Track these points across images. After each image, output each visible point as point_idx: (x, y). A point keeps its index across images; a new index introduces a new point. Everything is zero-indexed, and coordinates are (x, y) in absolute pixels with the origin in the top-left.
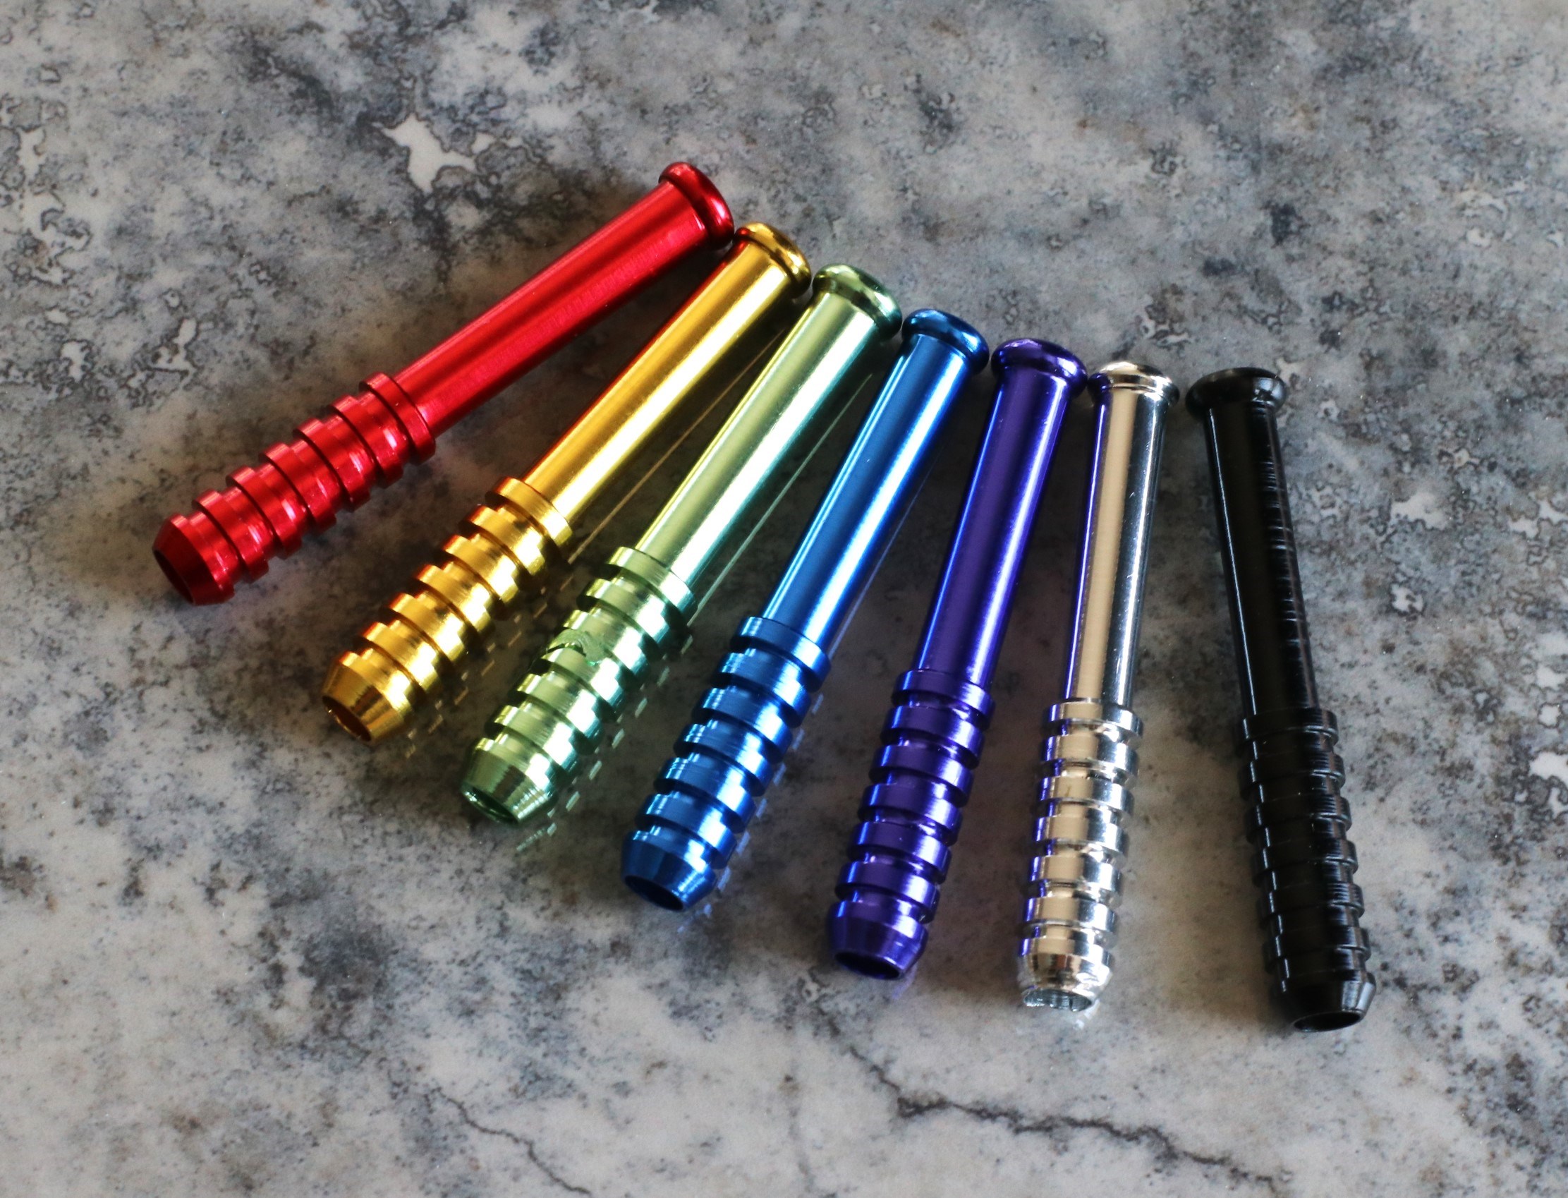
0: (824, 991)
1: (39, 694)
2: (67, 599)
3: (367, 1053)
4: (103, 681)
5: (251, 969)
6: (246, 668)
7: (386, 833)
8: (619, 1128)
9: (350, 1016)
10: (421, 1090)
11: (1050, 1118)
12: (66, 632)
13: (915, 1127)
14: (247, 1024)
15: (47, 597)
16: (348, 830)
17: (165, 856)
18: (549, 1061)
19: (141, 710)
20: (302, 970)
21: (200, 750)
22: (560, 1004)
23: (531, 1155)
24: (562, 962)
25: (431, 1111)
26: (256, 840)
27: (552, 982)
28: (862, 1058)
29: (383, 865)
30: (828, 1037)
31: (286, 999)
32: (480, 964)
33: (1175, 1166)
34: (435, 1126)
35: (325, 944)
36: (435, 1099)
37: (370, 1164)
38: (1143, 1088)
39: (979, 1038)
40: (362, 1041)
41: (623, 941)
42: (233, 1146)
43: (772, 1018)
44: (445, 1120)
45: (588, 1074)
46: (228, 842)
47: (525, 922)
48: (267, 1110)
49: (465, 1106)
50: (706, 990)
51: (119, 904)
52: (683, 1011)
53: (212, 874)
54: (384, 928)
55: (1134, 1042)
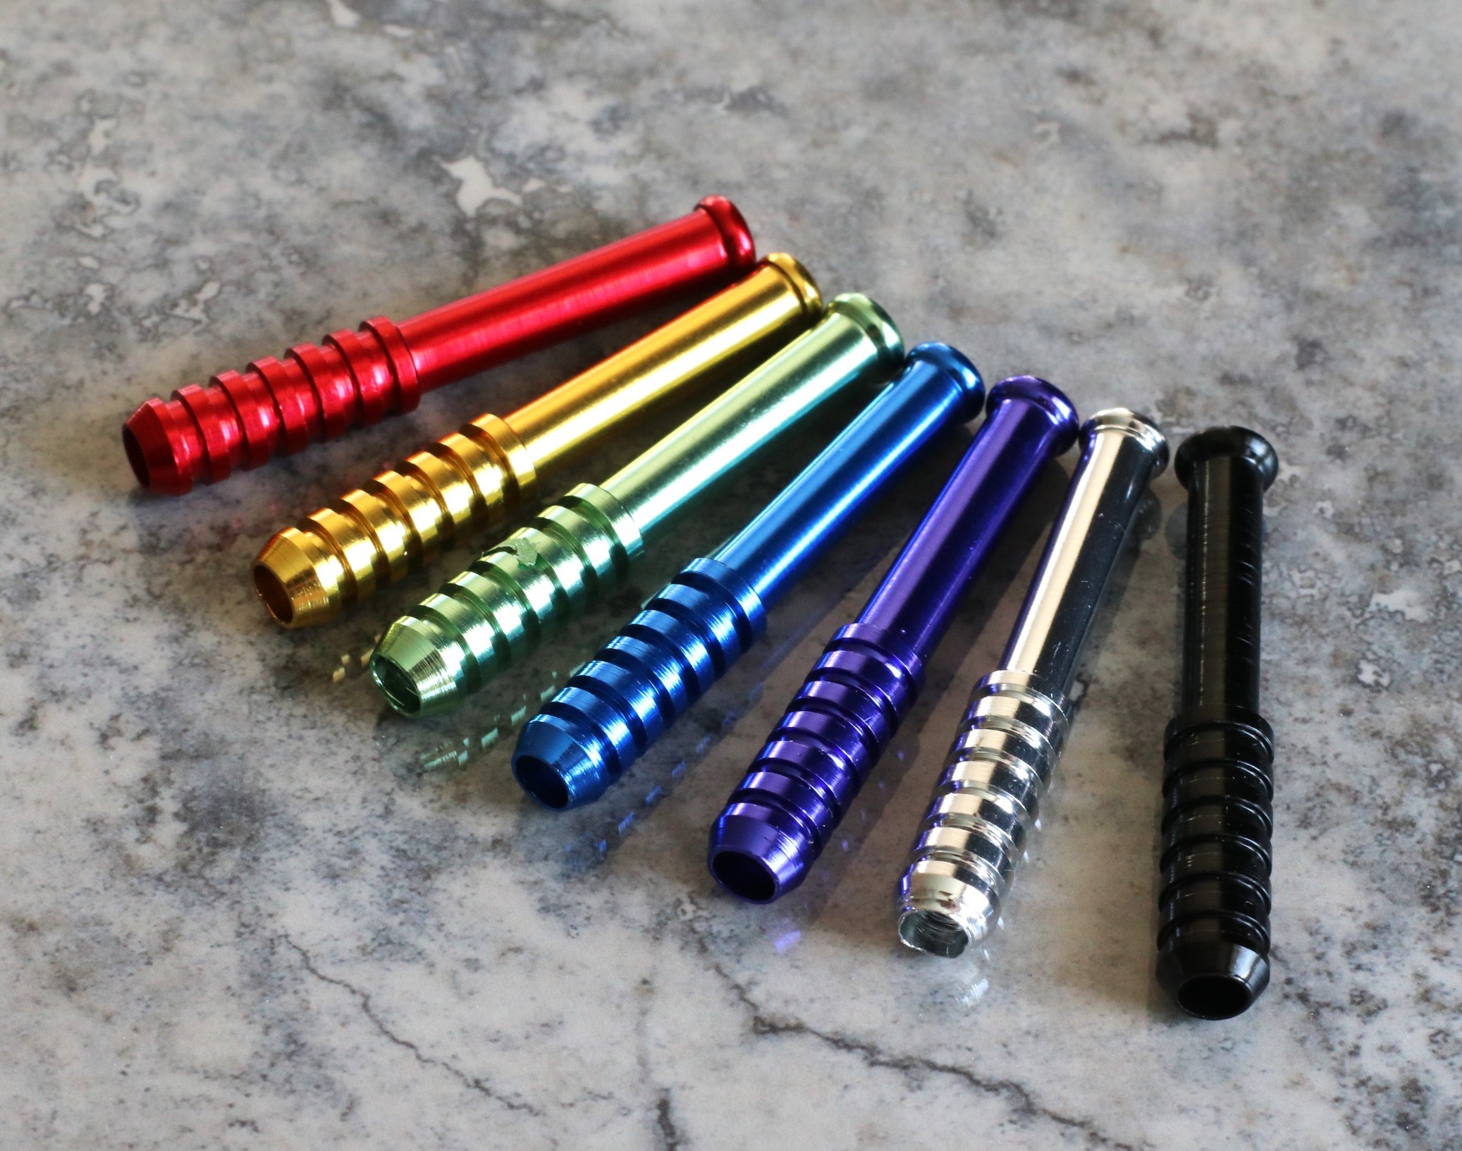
0: (700, 913)
2: (33, 482)
3: (222, 894)
4: (50, 550)
5: (126, 806)
8: (461, 998)
9: (214, 861)
10: (268, 934)
11: (910, 1058)
12: (25, 508)
13: (767, 1045)
14: (108, 852)
15: (15, 477)
16: (255, 707)
17: (68, 701)
18: (404, 929)
19: (79, 579)
20: (176, 815)
21: (127, 620)
22: (428, 883)
23: (365, 1007)
25: (273, 954)
26: (161, 702)
27: (424, 863)
28: (725, 976)
29: (281, 741)
30: (695, 953)
31: (154, 837)
32: (356, 838)
33: (1032, 1121)
34: (274, 967)
35: (207, 798)
36: (280, 944)
37: (200, 989)
38: (1012, 1047)
39: (850, 978)
40: (220, 884)
41: (505, 840)
42: (66, 952)
43: (641, 929)
44: (286, 964)
45: (441, 947)
46: (134, 699)
47: (411, 810)
48: (109, 927)
49: (309, 955)
50: (579, 894)
51: (11, 734)
52: (552, 908)
53: (110, 723)
54: (268, 793)
55: (1012, 1007)
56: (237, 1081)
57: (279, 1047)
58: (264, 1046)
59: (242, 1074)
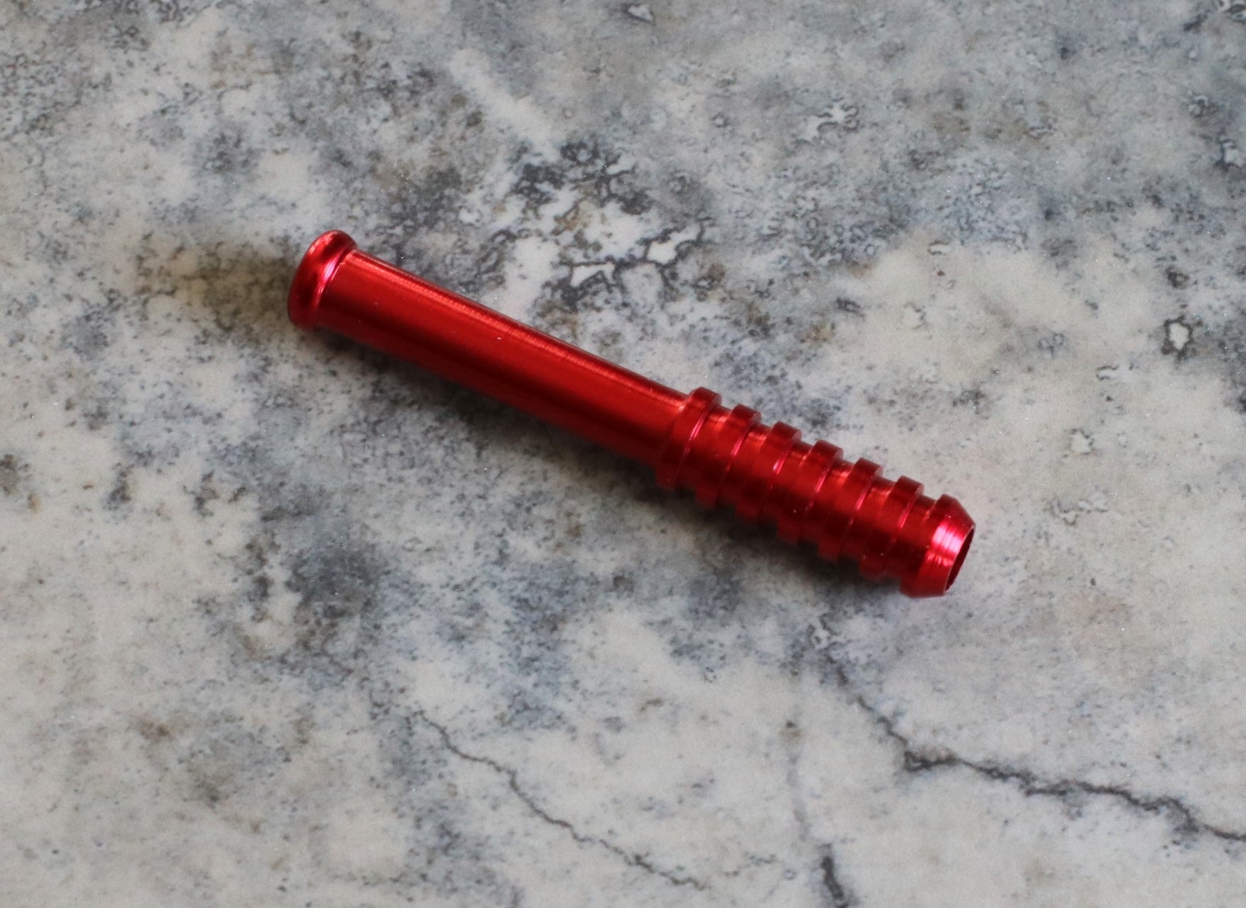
0: (834, 639)
1: (40, 295)
2: (78, 205)
3: (350, 671)
4: (108, 286)
5: (235, 580)
6: (256, 282)
7: (387, 454)
8: (608, 763)
9: (335, 634)
10: (402, 712)
11: (1065, 782)
12: (74, 237)
13: (921, 782)
14: (226, 635)
15: (57, 201)
16: (348, 449)
17: (156, 463)
18: (539, 692)
19: (144, 317)
20: (288, 584)
21: (202, 360)
22: (555, 635)
23: (513, 785)
24: (561, 594)
25: (411, 735)
26: (252, 453)
27: (548, 613)
28: (869, 709)
29: (382, 486)
30: (835, 686)
31: (270, 613)
32: (475, 591)
33: (1195, 840)
34: (414, 750)
35: (315, 561)
36: (416, 722)
37: (343, 783)
38: (1166, 758)
39: (995, 698)
40: (346, 659)
41: (626, 576)
42: (201, 756)
43: (778, 664)
44: (426, 745)
45: (579, 707)
46: (223, 453)
47: (526, 552)
48: (240, 723)
49: (448, 731)
50: (710, 630)
51: (104, 508)
52: (684, 650)
53: (203, 484)
54: (377, 548)
55: (1160, 711)
56: (397, 884)
57: (433, 841)
58: (417, 842)
59: (401, 876)
